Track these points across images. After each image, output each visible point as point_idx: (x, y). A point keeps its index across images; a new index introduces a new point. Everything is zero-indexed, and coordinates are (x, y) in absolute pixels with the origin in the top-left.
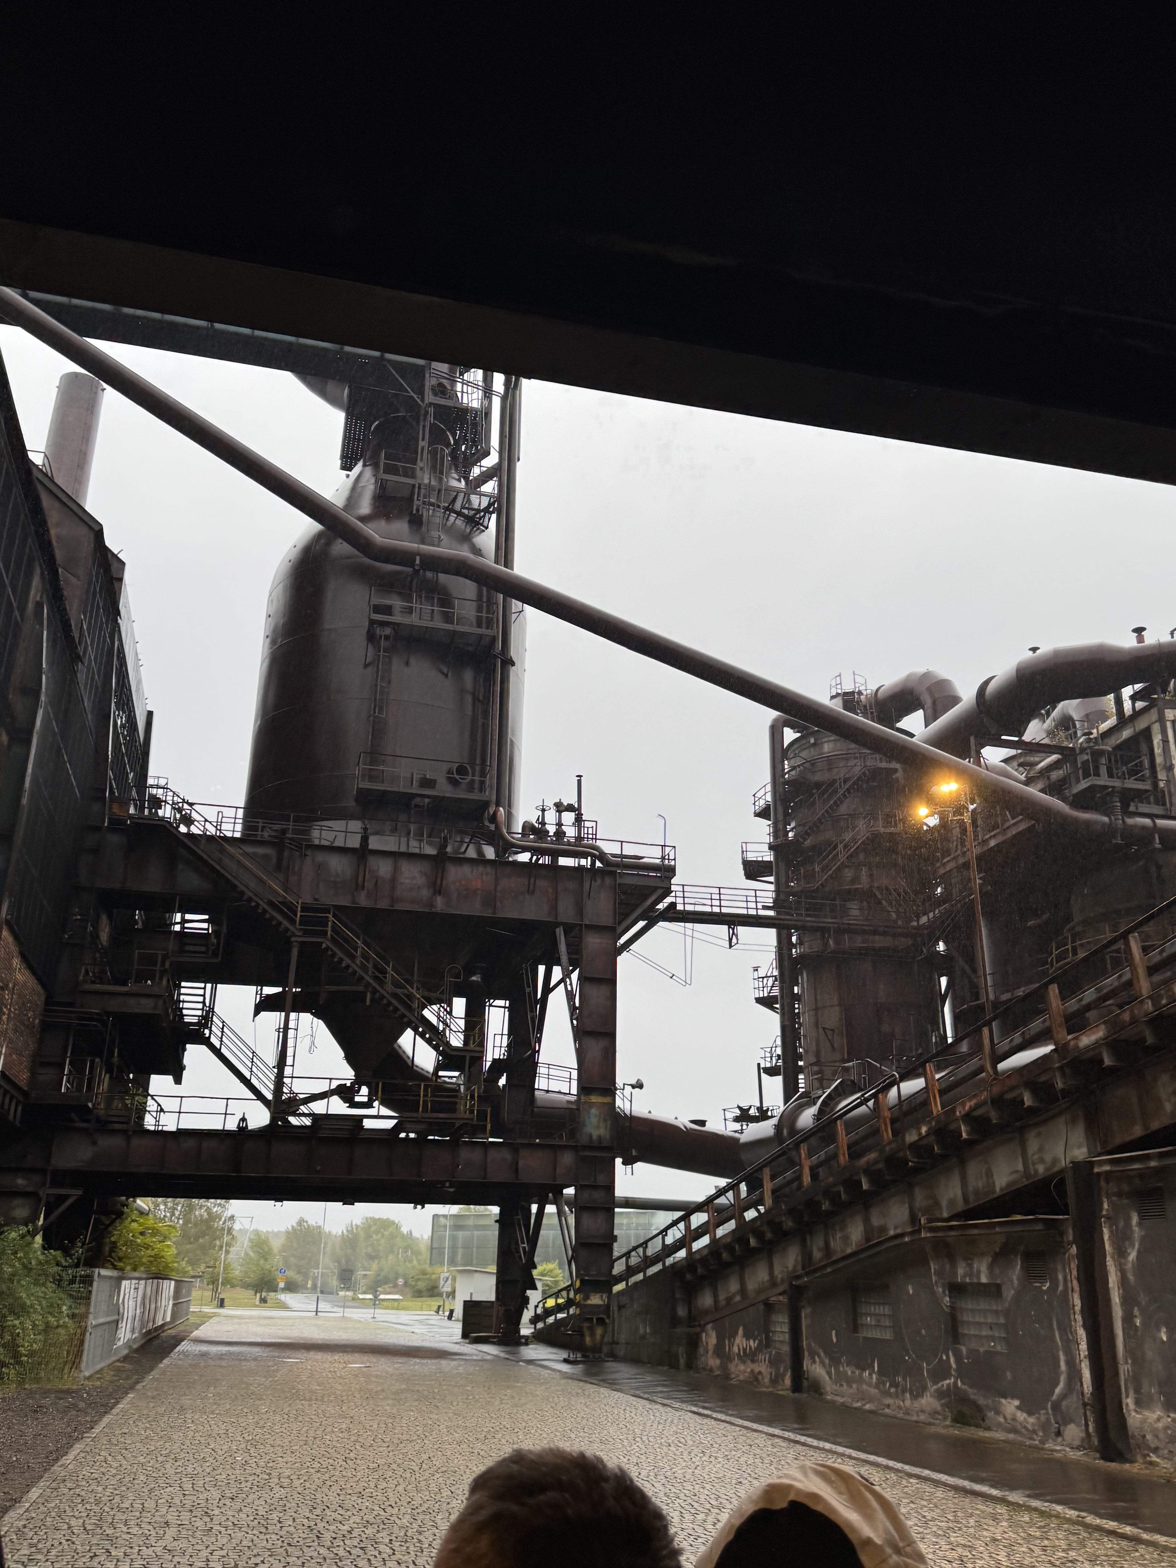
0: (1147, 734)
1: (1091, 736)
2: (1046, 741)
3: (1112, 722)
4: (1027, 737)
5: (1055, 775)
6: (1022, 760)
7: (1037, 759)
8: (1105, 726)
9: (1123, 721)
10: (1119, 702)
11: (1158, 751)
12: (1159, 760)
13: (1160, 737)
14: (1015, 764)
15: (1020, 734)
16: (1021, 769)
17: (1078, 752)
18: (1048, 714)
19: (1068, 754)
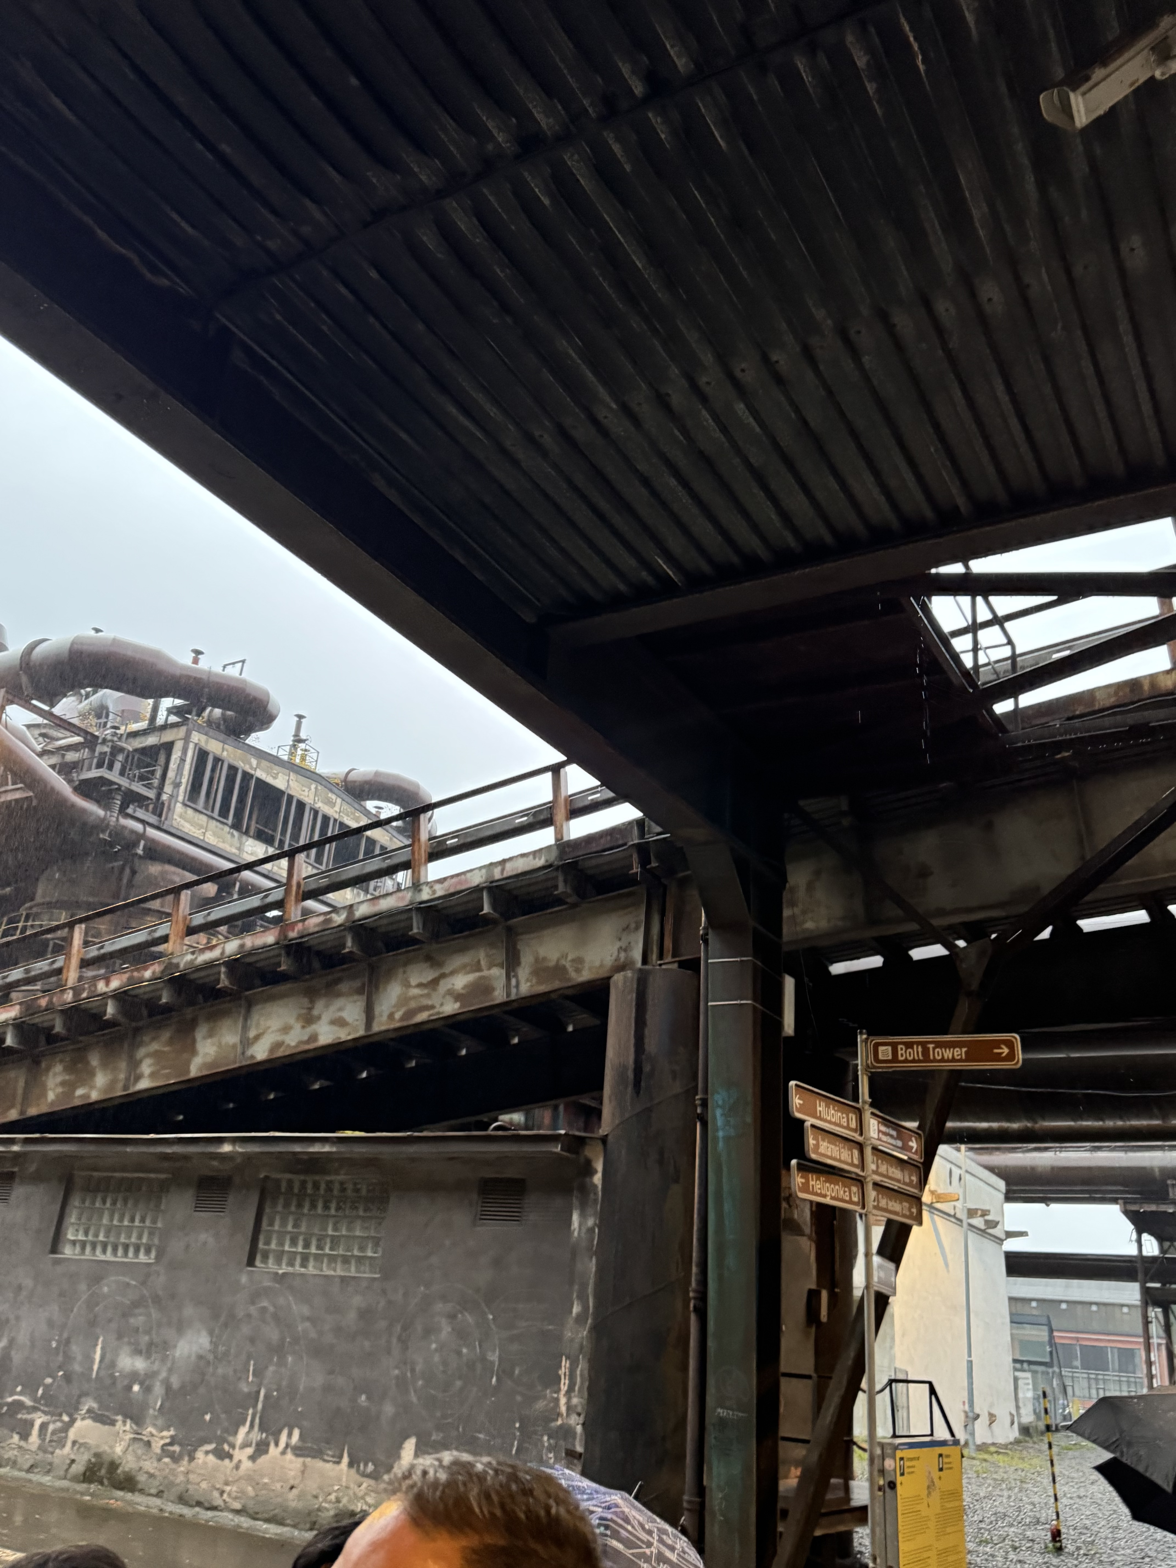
0: (168, 747)
1: (118, 731)
2: (75, 721)
3: (143, 725)
4: (57, 710)
5: (71, 756)
6: (44, 731)
7: (60, 735)
8: (135, 727)
9: (153, 728)
10: (155, 709)
11: (173, 766)
12: (171, 774)
13: (180, 754)
14: (37, 732)
15: (52, 706)
16: (41, 739)
17: (100, 741)
18: (87, 696)
19: (91, 741)
